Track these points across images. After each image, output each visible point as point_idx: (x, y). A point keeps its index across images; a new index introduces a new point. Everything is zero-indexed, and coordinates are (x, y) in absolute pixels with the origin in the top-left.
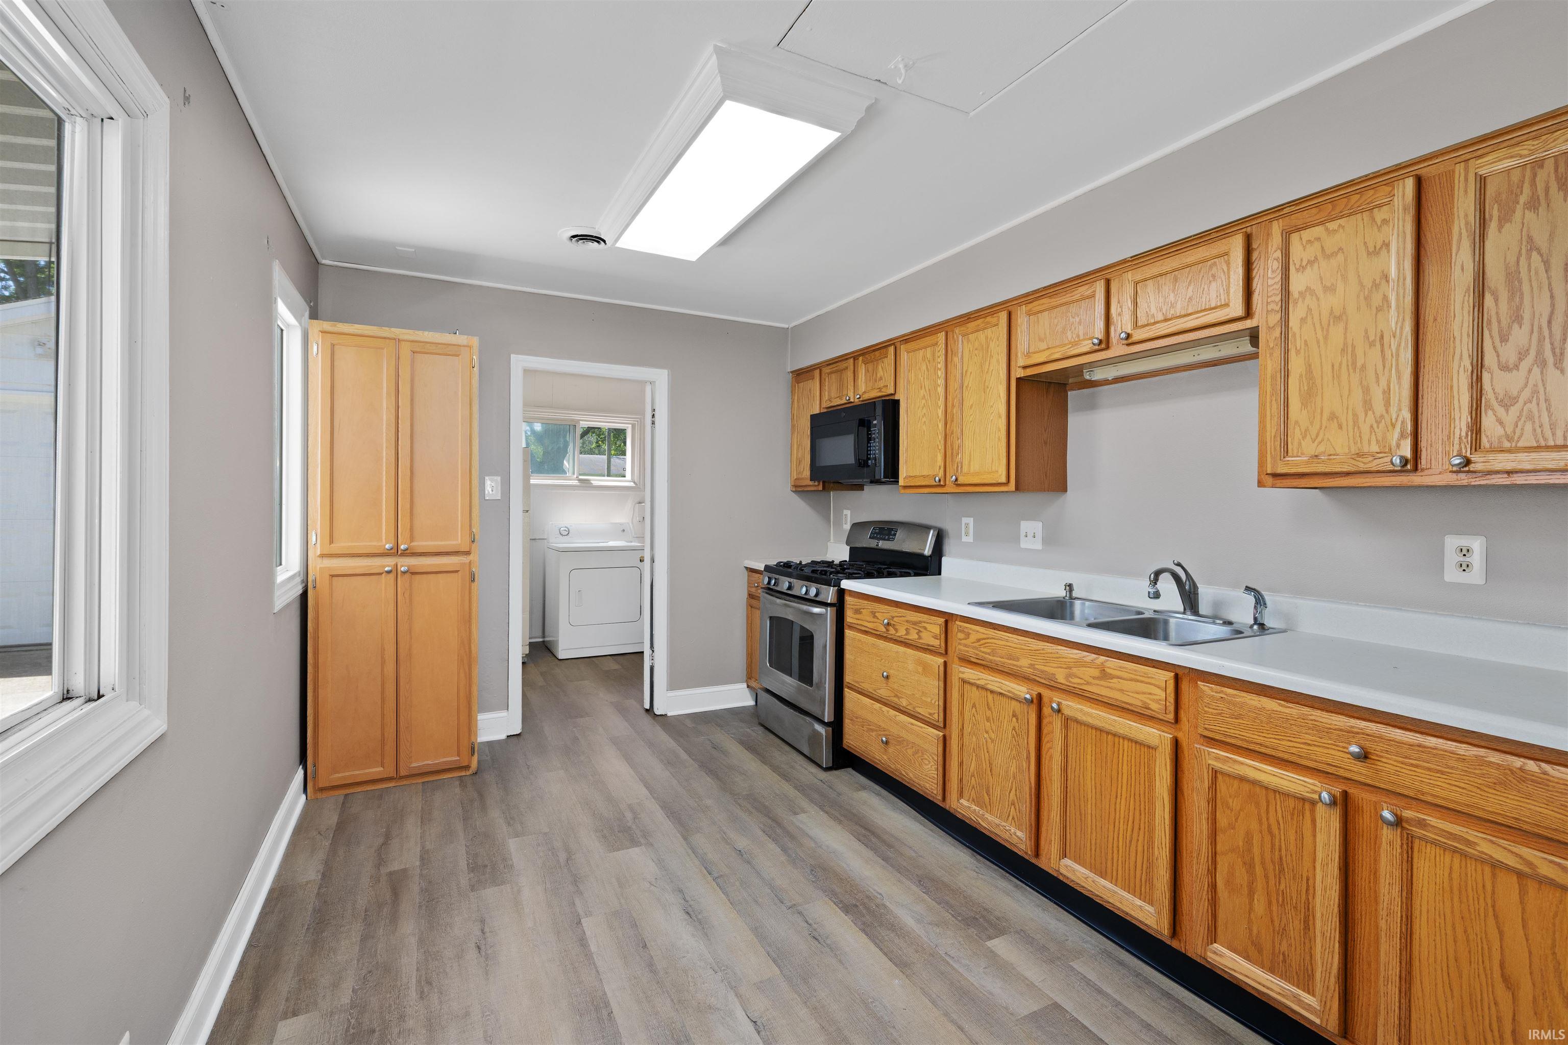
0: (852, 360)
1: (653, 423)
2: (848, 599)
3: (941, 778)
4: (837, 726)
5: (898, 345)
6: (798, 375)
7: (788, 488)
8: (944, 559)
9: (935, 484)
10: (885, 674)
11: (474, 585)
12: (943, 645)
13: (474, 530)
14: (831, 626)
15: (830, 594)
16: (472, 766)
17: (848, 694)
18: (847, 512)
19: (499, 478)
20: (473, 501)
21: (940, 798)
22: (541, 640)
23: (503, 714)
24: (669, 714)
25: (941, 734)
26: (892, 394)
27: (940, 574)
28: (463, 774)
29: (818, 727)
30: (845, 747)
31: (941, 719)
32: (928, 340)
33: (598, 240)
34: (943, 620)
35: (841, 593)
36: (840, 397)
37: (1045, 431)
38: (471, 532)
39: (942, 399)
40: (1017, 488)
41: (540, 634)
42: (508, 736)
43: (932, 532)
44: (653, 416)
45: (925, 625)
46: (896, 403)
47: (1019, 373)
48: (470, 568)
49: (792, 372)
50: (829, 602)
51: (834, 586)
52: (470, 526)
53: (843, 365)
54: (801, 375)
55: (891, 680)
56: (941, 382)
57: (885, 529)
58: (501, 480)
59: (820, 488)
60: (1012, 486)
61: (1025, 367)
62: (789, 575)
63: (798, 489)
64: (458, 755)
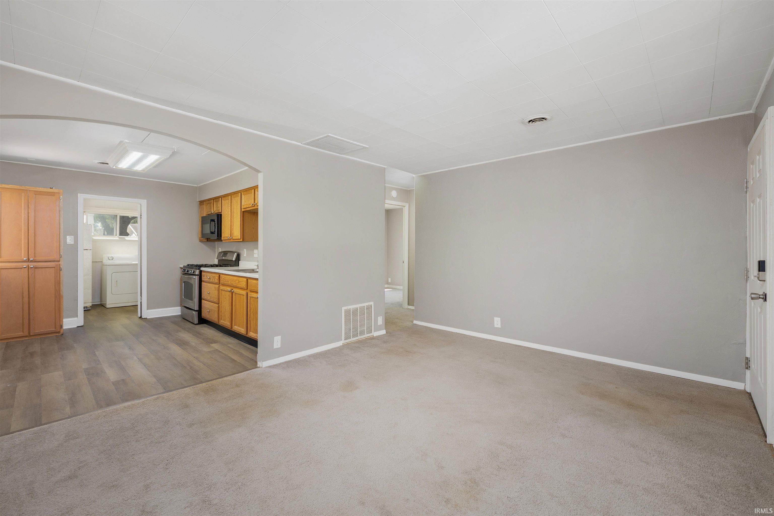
0: (213, 200)
1: (141, 218)
2: (203, 273)
3: (218, 317)
4: (200, 311)
5: (222, 197)
6: (201, 202)
7: (198, 241)
8: (240, 261)
9: (228, 239)
10: (208, 292)
11: (61, 272)
12: (219, 282)
13: (61, 254)
14: (197, 281)
15: (197, 272)
16: (61, 332)
17: (203, 301)
18: (220, 249)
19: (73, 237)
20: (61, 244)
21: (218, 322)
22: (100, 303)
23: (76, 319)
24: (148, 318)
25: (218, 305)
26: (220, 212)
27: (238, 266)
28: (57, 335)
29: (194, 312)
30: (202, 317)
31: (218, 301)
32: (227, 198)
33: (108, 164)
34: (218, 275)
35: (201, 272)
36: (210, 212)
37: (253, 225)
38: (60, 254)
39: (230, 215)
40: (243, 240)
41: (99, 300)
42: (78, 327)
43: (235, 254)
44: (141, 215)
45: (216, 277)
46: (221, 215)
47: (243, 210)
48: (60, 266)
49: (199, 201)
50: (196, 274)
51: (198, 269)
52: (60, 252)
53: (210, 201)
54: (201, 203)
55: (210, 294)
56: (230, 210)
57: (225, 253)
58: (74, 237)
59: (206, 240)
60: (241, 240)
61: (244, 208)
62: (192, 268)
63: (201, 241)
64: (55, 328)
